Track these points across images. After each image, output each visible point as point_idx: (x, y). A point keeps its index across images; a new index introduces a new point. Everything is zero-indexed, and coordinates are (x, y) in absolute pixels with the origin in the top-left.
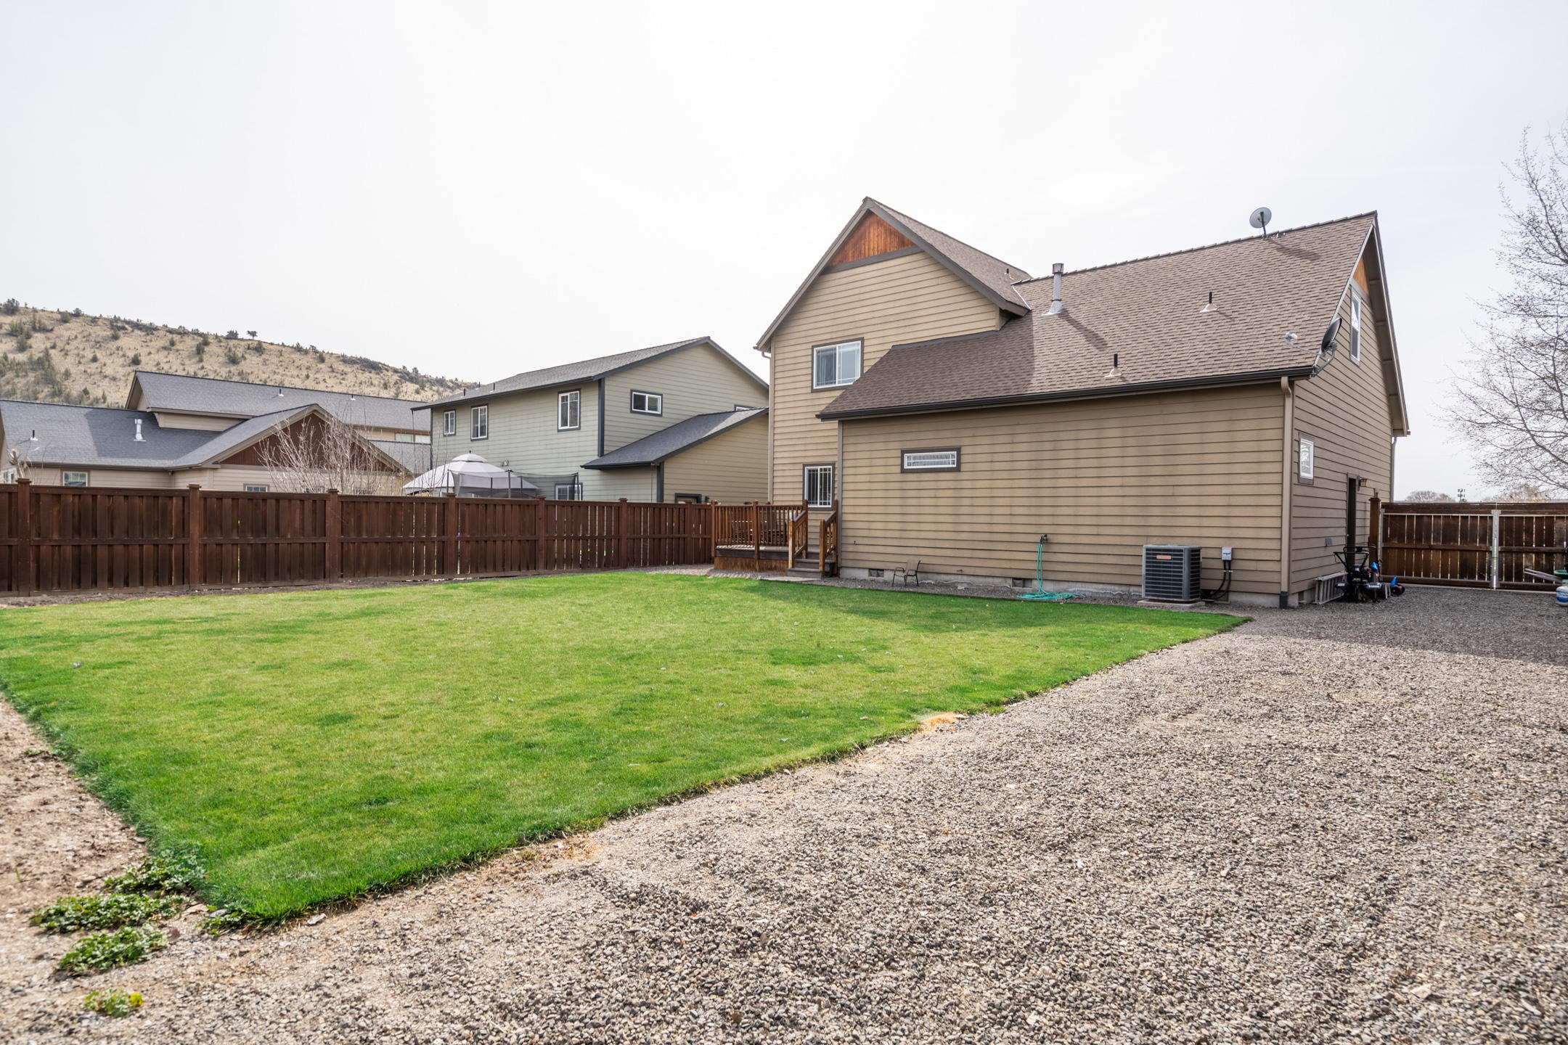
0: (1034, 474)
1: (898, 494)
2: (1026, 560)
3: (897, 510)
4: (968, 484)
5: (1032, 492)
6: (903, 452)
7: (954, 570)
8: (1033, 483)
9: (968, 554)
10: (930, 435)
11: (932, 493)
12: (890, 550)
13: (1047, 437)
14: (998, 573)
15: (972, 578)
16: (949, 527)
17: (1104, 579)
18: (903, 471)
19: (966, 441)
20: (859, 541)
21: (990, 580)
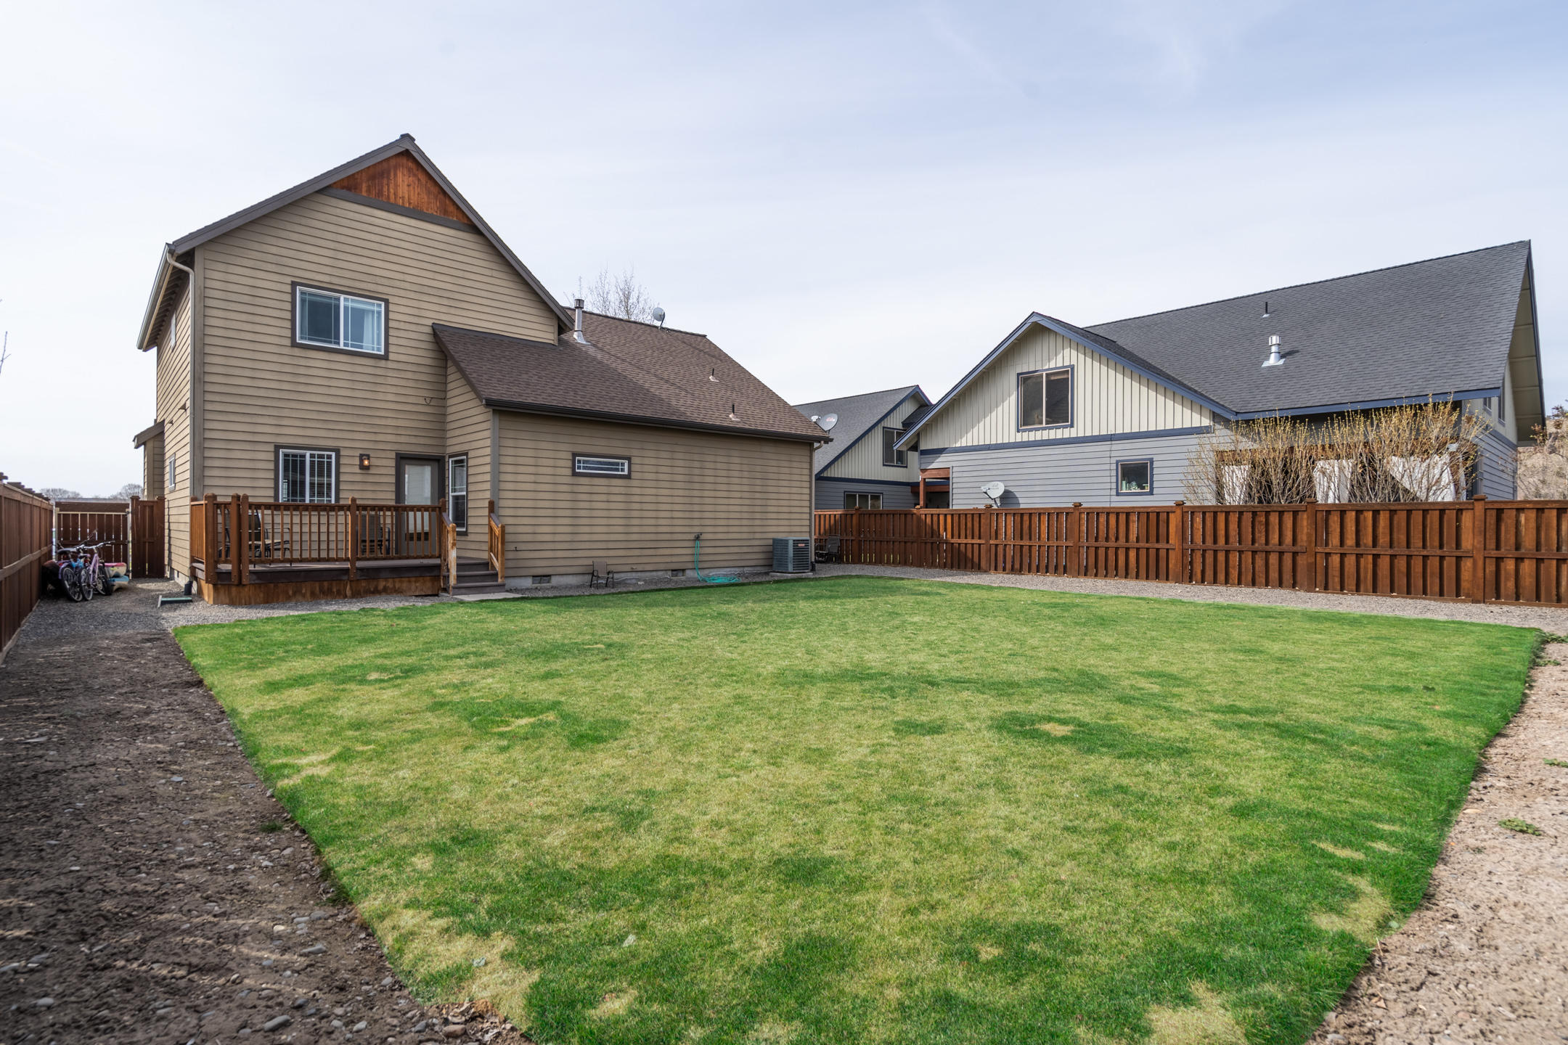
0: (688, 486)
1: (569, 497)
2: (682, 554)
3: (568, 513)
4: (638, 491)
5: (687, 500)
6: (575, 455)
7: (627, 568)
8: (687, 493)
9: (637, 552)
10: (603, 442)
11: (604, 497)
12: (559, 554)
13: (696, 457)
14: (662, 566)
15: (639, 574)
16: (621, 529)
17: (731, 564)
18: (575, 474)
19: (634, 452)
20: (521, 546)
21: (654, 573)
